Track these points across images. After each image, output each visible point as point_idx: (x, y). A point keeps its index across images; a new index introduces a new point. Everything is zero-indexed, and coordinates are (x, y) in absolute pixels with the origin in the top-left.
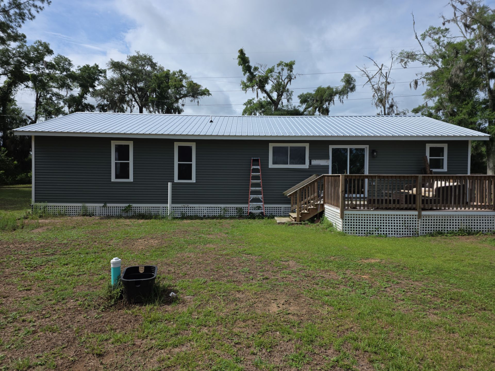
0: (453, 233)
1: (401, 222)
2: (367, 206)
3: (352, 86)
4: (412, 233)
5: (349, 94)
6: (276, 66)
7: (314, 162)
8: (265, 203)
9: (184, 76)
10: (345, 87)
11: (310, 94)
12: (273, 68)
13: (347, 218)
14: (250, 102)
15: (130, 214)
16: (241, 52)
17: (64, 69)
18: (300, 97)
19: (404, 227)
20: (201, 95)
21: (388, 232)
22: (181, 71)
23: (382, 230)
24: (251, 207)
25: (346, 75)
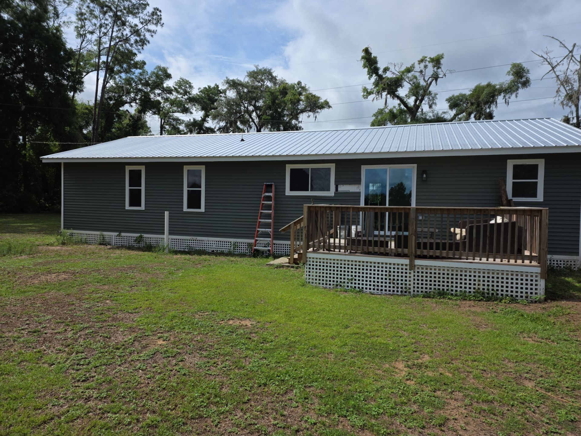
0: (464, 297)
1: (384, 273)
3: (524, 79)
4: (400, 290)
5: (521, 91)
6: (416, 63)
7: (343, 188)
9: (304, 88)
10: (513, 81)
11: (463, 96)
12: (413, 66)
13: (312, 263)
14: (381, 112)
15: (142, 245)
16: (367, 51)
18: (449, 100)
19: (388, 281)
20: (320, 109)
21: (364, 286)
22: (299, 83)
23: (357, 282)
24: (262, 244)
25: (514, 66)
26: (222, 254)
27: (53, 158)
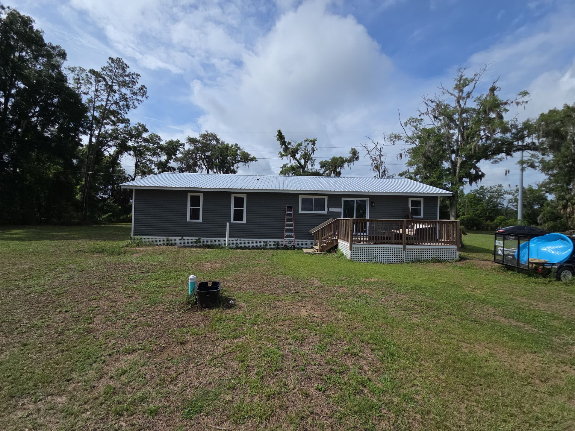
0: (427, 261)
1: (392, 253)
2: (368, 241)
3: (356, 156)
4: (399, 260)
5: (355, 162)
6: (304, 141)
7: (332, 210)
8: (296, 238)
9: (239, 148)
10: (352, 157)
11: (328, 162)
12: (302, 143)
13: (354, 250)
14: (285, 166)
15: (200, 245)
16: (279, 132)
17: (155, 143)
18: (320, 163)
19: (394, 257)
20: (250, 161)
21: (382, 260)
22: (236, 145)
23: (379, 258)
24: (284, 241)
25: (353, 149)
26: (258, 248)
27: (127, 186)
